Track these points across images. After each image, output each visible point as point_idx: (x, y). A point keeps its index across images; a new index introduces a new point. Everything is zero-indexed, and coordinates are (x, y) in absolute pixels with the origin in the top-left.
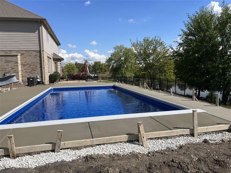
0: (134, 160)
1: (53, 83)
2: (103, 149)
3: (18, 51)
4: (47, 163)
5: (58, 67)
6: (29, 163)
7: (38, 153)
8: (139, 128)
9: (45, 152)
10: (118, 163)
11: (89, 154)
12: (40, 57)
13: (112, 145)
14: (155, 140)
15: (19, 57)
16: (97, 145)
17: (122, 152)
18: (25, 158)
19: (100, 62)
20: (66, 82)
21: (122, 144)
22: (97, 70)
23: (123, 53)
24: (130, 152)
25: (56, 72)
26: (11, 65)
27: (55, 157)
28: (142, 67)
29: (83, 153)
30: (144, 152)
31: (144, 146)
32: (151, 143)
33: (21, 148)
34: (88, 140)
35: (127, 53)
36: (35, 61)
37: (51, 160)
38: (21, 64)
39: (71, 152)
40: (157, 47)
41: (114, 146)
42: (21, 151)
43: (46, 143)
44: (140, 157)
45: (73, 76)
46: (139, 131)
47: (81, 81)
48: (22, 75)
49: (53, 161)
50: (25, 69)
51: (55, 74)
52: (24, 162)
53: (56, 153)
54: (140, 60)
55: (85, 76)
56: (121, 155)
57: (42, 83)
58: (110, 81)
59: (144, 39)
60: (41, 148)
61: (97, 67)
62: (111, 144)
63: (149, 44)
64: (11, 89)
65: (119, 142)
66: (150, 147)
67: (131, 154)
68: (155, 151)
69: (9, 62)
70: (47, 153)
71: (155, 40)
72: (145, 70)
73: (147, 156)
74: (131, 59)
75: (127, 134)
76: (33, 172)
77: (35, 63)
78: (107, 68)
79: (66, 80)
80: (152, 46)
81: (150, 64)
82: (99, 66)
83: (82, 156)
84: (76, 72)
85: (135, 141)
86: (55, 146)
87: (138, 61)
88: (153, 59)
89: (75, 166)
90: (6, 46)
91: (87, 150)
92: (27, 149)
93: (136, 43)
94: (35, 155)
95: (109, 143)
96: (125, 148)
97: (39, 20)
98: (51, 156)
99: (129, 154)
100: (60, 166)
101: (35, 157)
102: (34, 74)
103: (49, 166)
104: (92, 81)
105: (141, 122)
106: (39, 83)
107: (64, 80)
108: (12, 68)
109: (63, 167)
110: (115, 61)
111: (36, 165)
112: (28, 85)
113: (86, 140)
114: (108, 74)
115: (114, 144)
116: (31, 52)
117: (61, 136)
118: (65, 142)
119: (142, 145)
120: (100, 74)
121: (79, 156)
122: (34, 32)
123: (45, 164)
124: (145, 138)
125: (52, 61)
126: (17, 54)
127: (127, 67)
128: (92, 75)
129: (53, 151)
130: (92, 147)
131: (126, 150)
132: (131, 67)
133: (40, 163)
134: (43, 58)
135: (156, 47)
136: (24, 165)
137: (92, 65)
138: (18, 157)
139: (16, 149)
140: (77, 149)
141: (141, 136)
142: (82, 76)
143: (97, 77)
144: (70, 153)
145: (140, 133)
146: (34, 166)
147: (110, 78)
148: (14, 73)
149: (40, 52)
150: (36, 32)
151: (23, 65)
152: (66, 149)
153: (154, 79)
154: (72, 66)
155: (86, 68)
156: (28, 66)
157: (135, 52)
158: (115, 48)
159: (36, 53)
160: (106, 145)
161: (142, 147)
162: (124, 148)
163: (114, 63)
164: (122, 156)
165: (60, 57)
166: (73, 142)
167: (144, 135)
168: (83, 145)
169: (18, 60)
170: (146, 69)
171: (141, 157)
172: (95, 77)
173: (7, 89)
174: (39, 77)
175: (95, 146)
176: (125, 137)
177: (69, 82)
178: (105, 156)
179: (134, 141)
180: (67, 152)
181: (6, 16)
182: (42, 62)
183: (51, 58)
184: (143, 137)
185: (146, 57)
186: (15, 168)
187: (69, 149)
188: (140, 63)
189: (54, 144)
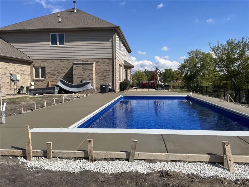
0: (218, 185)
1: (123, 91)
2: (179, 167)
3: (94, 60)
4: (123, 171)
5: (129, 74)
6: (106, 169)
7: (114, 160)
8: (224, 149)
9: (119, 159)
10: (198, 185)
11: (165, 169)
12: (113, 65)
13: (190, 164)
14: (245, 166)
15: (94, 65)
16: (172, 161)
17: (202, 174)
18: (102, 162)
19: (171, 69)
20: (136, 91)
21: (202, 165)
22: (167, 78)
23: (199, 59)
24: (212, 175)
25: (126, 80)
26: (87, 72)
27: (129, 167)
28: (223, 75)
29: (157, 167)
30: (230, 178)
31: (230, 170)
32: (239, 169)
33: (98, 153)
34: (163, 154)
35: (205, 59)
36: (108, 68)
37: (126, 169)
38: (96, 72)
39: (145, 164)
40: (245, 51)
41: (192, 165)
42: (98, 156)
43: (121, 151)
44: (226, 183)
45: (142, 84)
46: (224, 152)
47: (150, 90)
48: (96, 82)
49: (127, 170)
50: (99, 77)
51: (125, 82)
52: (101, 166)
53: (130, 162)
54: (222, 67)
55: (155, 85)
56: (201, 177)
57: (113, 90)
58: (182, 90)
59: (227, 42)
60: (116, 155)
61: (168, 75)
62: (189, 162)
63: (234, 47)
64: (86, 95)
65: (199, 162)
66: (238, 173)
67: (214, 178)
68: (246, 179)
69: (85, 69)
70: (122, 161)
71: (242, 42)
72: (227, 79)
73: (235, 183)
74: (209, 66)
75: (209, 154)
76: (110, 178)
77: (108, 71)
78: (179, 76)
79: (135, 88)
80: (238, 49)
81: (234, 71)
82: (170, 73)
83: (156, 170)
84: (145, 80)
85: (219, 163)
86: (129, 155)
87: (218, 68)
88: (239, 66)
89: (150, 179)
90: (84, 55)
91: (161, 165)
92: (103, 154)
93: (217, 47)
94: (111, 161)
95: (186, 161)
96: (207, 170)
97: (113, 28)
98: (125, 165)
99: (212, 177)
100: (135, 176)
101: (110, 163)
102: (107, 81)
103: (124, 174)
104: (162, 90)
105: (227, 142)
106: (110, 90)
107: (133, 88)
108: (88, 75)
109: (138, 179)
110: (189, 68)
111: (112, 172)
112: (101, 92)
113: (161, 154)
114: (179, 83)
115: (192, 163)
116: (104, 60)
117: (135, 146)
118: (139, 153)
119: (228, 170)
120: (170, 82)
121: (154, 170)
122: (108, 40)
123: (120, 172)
124: (232, 162)
125: (123, 69)
126: (92, 62)
127: (204, 75)
128: (162, 84)
129: (127, 160)
130: (167, 162)
131: (208, 172)
132: (209, 75)
133: (116, 170)
134: (115, 65)
135: (243, 51)
136: (101, 170)
137: (163, 73)
138: (95, 160)
139: (95, 153)
140: (151, 162)
141: (227, 158)
142: (152, 85)
143: (168, 86)
144: (143, 165)
145: (226, 155)
146: (110, 173)
147: (183, 88)
148: (90, 80)
149: (113, 60)
150: (110, 41)
151: (97, 73)
152: (139, 160)
153: (240, 90)
154: (141, 74)
155: (157, 76)
156: (101, 73)
157: (215, 57)
158: (190, 54)
159: (108, 61)
160: (182, 163)
161: (228, 171)
162: (205, 170)
163: (188, 70)
164: (203, 178)
165: (131, 64)
166: (147, 154)
167: (231, 158)
168: (157, 158)
169: (93, 68)
170: (228, 77)
171: (228, 183)
172: (165, 86)
173: (83, 95)
174: (110, 85)
175: (170, 162)
176: (206, 157)
177: (138, 90)
178: (182, 175)
179: (217, 163)
180: (140, 163)
181: (85, 27)
182: (114, 70)
183: (122, 66)
184: (230, 161)
185: (230, 62)
186: (93, 171)
187: (143, 161)
188: (221, 71)
189: (128, 154)
